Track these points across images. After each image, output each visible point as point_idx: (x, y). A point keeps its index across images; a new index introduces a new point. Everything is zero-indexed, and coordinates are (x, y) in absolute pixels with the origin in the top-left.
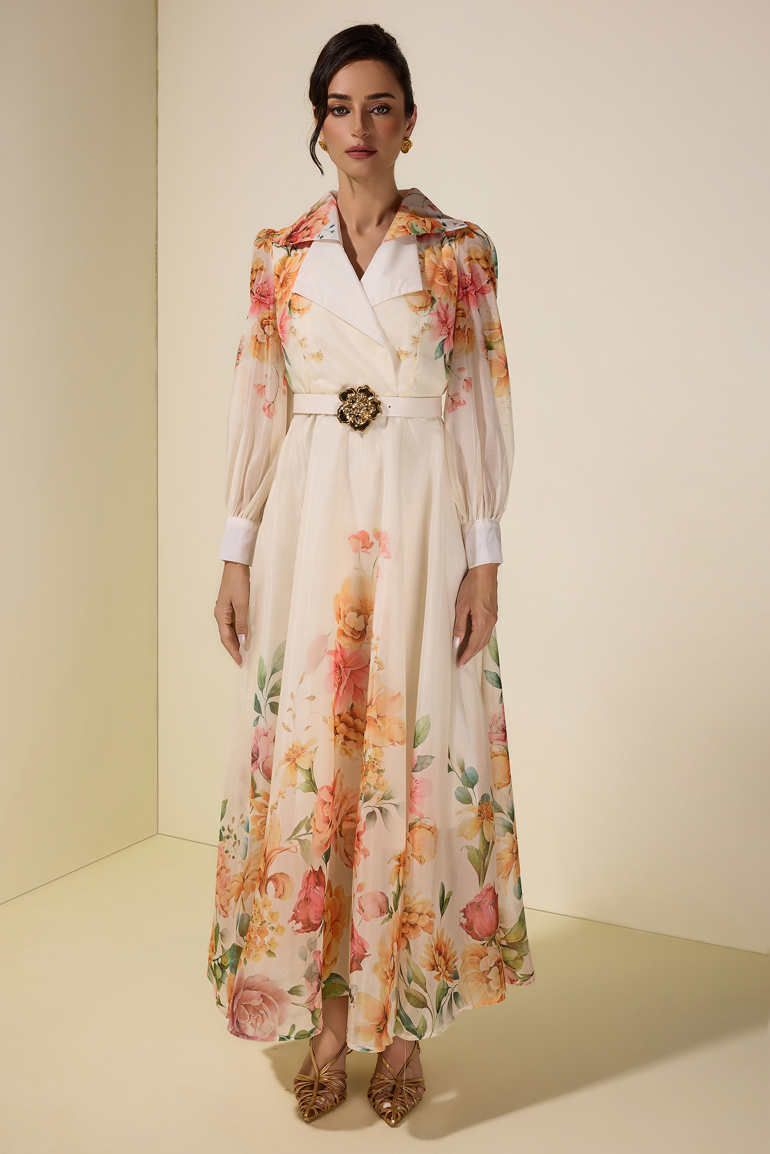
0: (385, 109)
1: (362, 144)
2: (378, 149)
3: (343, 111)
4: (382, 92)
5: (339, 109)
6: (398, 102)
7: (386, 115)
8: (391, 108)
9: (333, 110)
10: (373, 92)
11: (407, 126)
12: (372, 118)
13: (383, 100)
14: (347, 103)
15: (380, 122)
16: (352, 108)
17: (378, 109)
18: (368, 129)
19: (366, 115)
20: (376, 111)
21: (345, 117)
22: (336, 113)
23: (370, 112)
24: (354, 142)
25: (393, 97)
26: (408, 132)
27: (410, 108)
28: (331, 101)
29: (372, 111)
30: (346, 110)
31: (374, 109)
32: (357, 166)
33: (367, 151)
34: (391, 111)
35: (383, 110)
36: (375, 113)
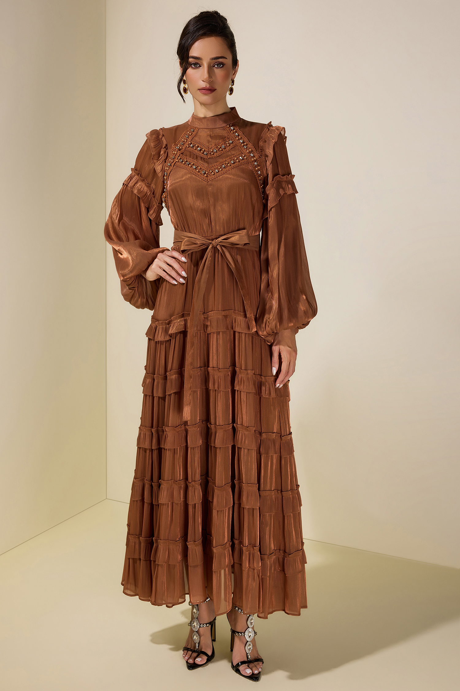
0: (221, 65)
1: (208, 86)
2: (216, 88)
3: (197, 65)
4: (220, 56)
5: (195, 64)
6: (229, 61)
7: (222, 68)
8: (225, 64)
9: (192, 64)
10: (215, 56)
11: (234, 73)
12: (214, 71)
13: (220, 60)
14: (200, 62)
15: (219, 72)
16: (203, 64)
17: (218, 65)
18: (211, 77)
19: (210, 68)
20: (216, 66)
21: (198, 69)
22: (193, 66)
23: (213, 67)
24: (203, 85)
25: (226, 58)
26: (234, 76)
27: (235, 62)
28: (190, 60)
30: (199, 65)
32: (206, 98)
33: (211, 90)
34: (225, 66)
36: (216, 67)
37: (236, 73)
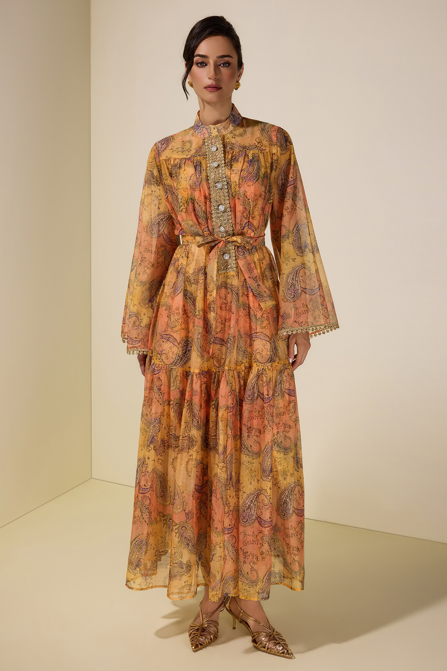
0: (227, 64)
1: (214, 84)
2: (222, 86)
4: (226, 54)
5: (201, 63)
6: (234, 61)
7: (228, 68)
8: (231, 64)
9: (197, 63)
10: (221, 54)
11: (239, 75)
12: (220, 69)
13: (226, 59)
14: (206, 60)
15: (224, 71)
16: (209, 63)
17: (224, 64)
18: (218, 75)
19: (217, 67)
20: (222, 65)
21: (205, 68)
22: (200, 65)
23: (219, 66)
24: (209, 82)
25: (232, 58)
26: (239, 78)
27: (240, 64)
28: (196, 58)
29: (220, 65)
30: (205, 64)
31: (221, 64)
32: (210, 96)
33: (216, 88)
34: (231, 66)
35: (226, 65)
36: (222, 66)
37: (241, 76)
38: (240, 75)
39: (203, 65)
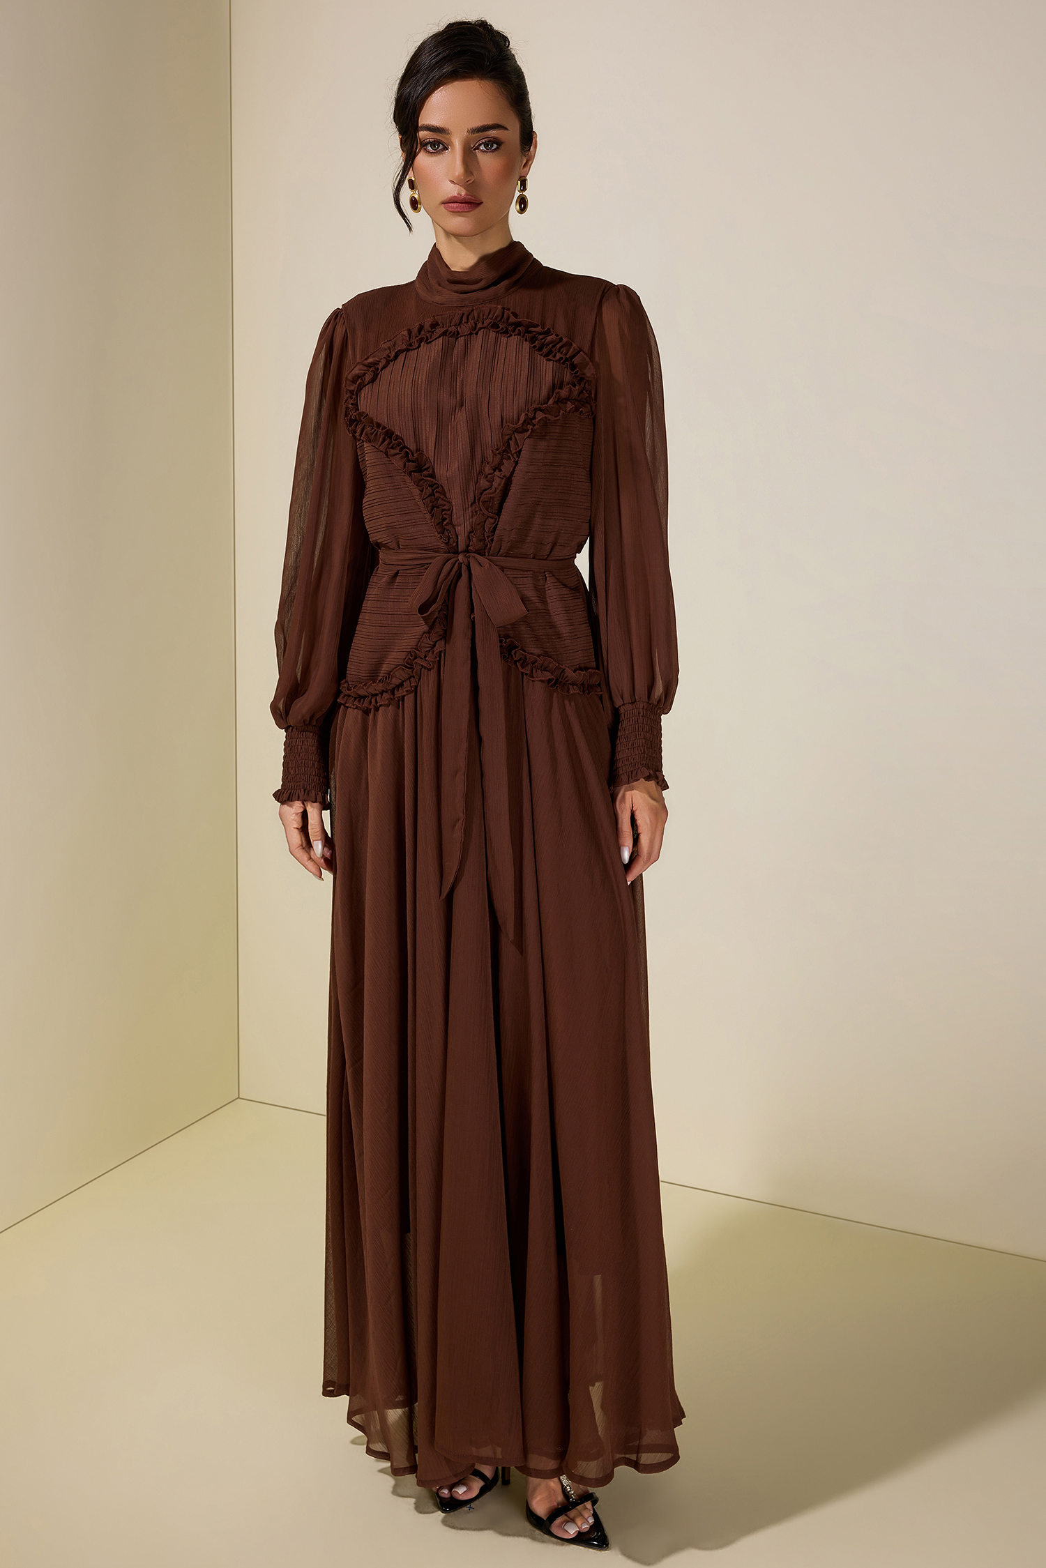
0: (495, 145)
1: (463, 193)
2: (485, 199)
3: (439, 145)
4: (491, 123)
5: (433, 144)
6: (512, 135)
7: (496, 153)
8: (502, 143)
9: (427, 144)
10: (478, 123)
11: (524, 162)
12: (477, 159)
13: (493, 133)
14: (445, 138)
15: (488, 162)
16: (451, 144)
17: (486, 145)
18: (472, 173)
19: (469, 153)
20: (482, 147)
21: (441, 155)
22: (430, 149)
23: (475, 149)
24: (453, 190)
25: (506, 129)
26: (525, 169)
27: (528, 138)
28: (422, 134)
29: (478, 148)
30: (443, 145)
31: (480, 145)
34: (502, 147)
35: (492, 147)
36: (482, 150)
37: (530, 162)
38: (527, 164)
39: (438, 147)
